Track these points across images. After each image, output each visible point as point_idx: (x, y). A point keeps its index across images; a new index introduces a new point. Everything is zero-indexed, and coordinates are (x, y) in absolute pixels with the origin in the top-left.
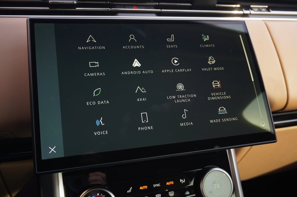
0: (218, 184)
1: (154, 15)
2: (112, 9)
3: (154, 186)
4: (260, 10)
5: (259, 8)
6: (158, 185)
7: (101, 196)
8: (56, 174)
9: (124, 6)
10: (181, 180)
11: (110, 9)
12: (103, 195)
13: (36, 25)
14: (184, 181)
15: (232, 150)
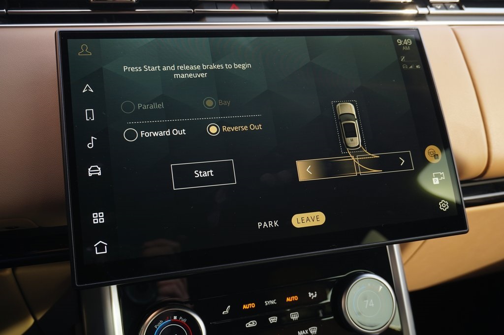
0: (371, 300)
1: (266, 18)
2: (195, 10)
3: (267, 303)
4: (445, 6)
5: (444, 3)
6: (273, 302)
7: (181, 320)
8: (108, 287)
9: (216, 5)
10: (310, 293)
11: (192, 10)
12: (183, 318)
13: (69, 41)
14: (315, 296)
15: (396, 247)
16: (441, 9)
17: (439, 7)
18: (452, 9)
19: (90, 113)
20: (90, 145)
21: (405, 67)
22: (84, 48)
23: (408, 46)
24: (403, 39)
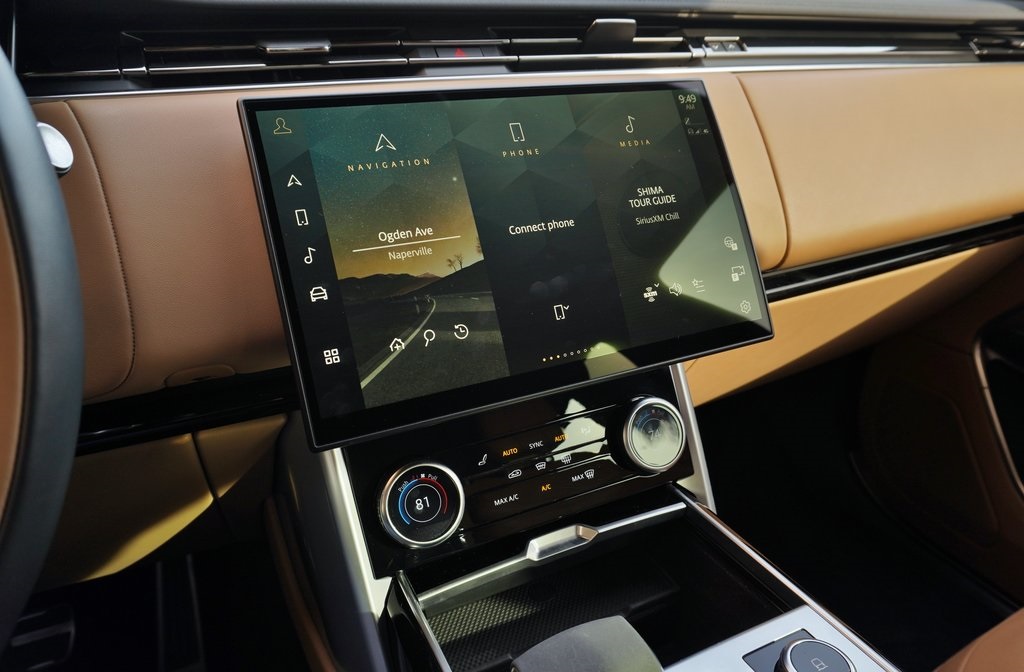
0: (657, 431)
1: (503, 69)
2: (410, 59)
3: (532, 446)
4: (723, 46)
5: (721, 42)
6: (539, 444)
7: (430, 478)
9: (436, 50)
10: (582, 429)
11: (406, 60)
12: (433, 475)
13: (259, 114)
14: (589, 432)
16: (718, 50)
17: (717, 47)
18: (731, 50)
19: (301, 215)
20: (309, 260)
21: (690, 132)
22: (281, 123)
23: (691, 103)
24: (685, 96)
